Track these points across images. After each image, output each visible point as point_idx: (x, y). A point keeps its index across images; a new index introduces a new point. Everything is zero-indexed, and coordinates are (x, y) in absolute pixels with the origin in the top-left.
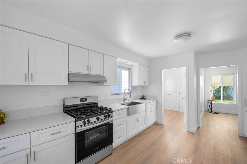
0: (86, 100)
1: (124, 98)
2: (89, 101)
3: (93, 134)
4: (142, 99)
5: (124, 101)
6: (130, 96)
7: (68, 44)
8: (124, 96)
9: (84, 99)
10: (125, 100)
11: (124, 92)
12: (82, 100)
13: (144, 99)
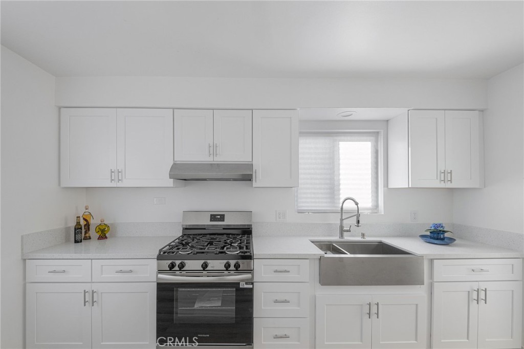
0: (222, 218)
1: (342, 227)
2: (229, 221)
3: (212, 298)
4: (431, 238)
5: (342, 236)
6: (358, 222)
7: (172, 110)
8: (342, 220)
9: (219, 217)
10: (345, 234)
11: (342, 208)
12: (213, 218)
13: (443, 239)
